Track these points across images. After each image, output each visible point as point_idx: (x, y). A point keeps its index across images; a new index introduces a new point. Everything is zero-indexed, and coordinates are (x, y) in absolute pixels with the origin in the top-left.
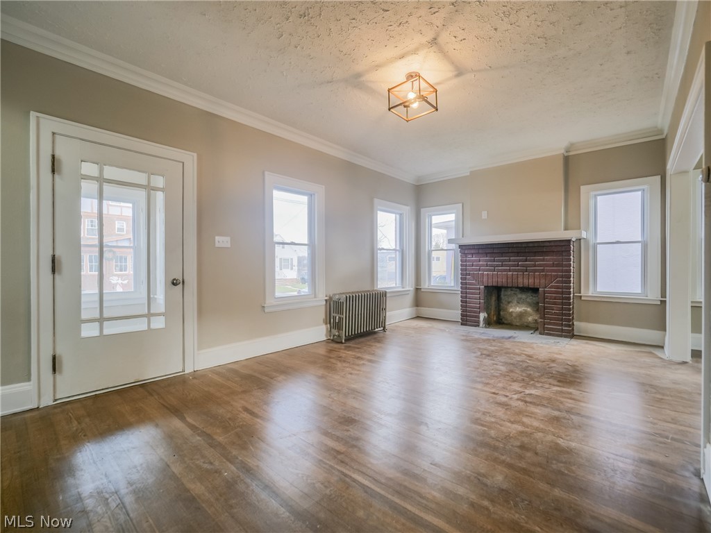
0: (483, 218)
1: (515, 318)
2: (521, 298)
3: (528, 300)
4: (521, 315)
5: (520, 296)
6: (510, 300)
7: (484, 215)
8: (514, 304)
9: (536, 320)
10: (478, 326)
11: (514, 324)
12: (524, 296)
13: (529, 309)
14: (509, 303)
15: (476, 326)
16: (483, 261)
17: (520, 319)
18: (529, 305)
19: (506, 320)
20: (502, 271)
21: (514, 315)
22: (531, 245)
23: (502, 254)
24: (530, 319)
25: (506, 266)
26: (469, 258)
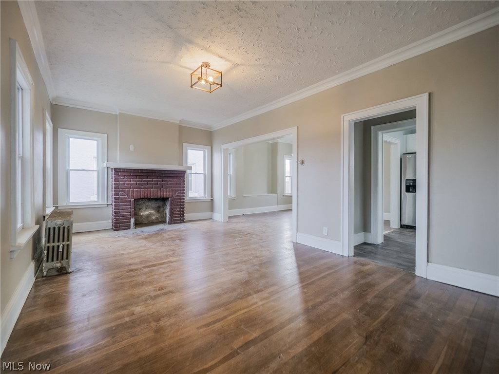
0: (130, 150)
1: (144, 219)
2: (148, 205)
3: (153, 206)
4: (148, 216)
5: (147, 204)
6: (141, 207)
7: (131, 148)
8: (144, 210)
9: (157, 218)
10: (130, 228)
11: (144, 223)
12: (150, 204)
13: (153, 212)
14: (140, 209)
15: (127, 229)
16: (133, 181)
17: (148, 219)
18: (153, 209)
19: (139, 221)
20: (147, 188)
21: (144, 217)
22: (166, 172)
23: (147, 177)
24: (154, 217)
25: (150, 184)
26: (122, 178)
